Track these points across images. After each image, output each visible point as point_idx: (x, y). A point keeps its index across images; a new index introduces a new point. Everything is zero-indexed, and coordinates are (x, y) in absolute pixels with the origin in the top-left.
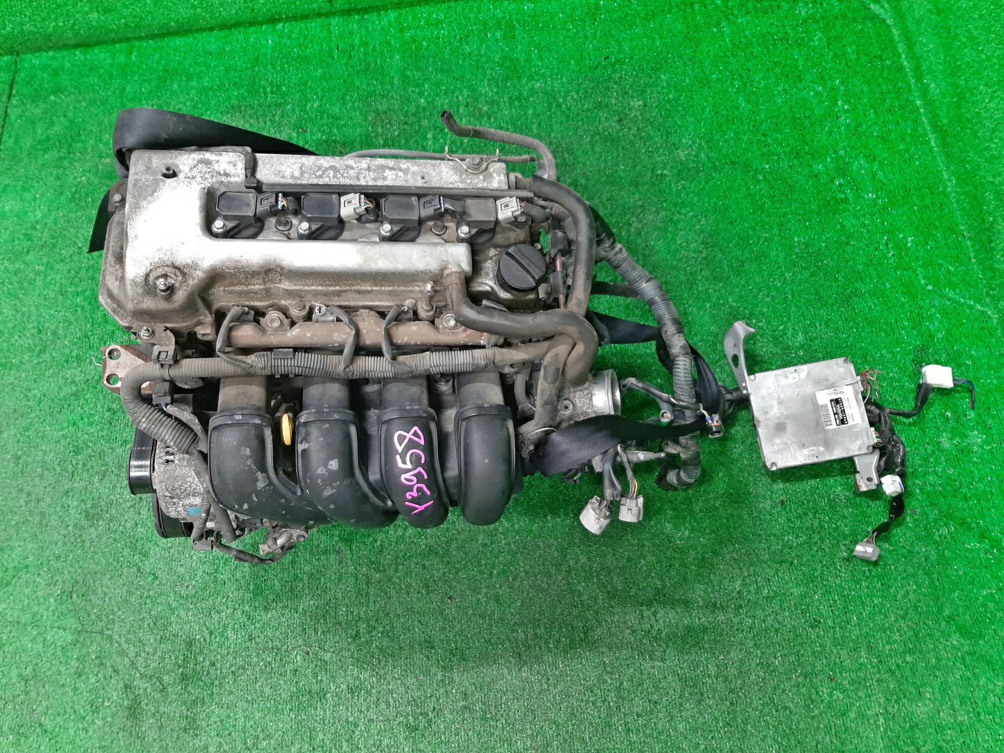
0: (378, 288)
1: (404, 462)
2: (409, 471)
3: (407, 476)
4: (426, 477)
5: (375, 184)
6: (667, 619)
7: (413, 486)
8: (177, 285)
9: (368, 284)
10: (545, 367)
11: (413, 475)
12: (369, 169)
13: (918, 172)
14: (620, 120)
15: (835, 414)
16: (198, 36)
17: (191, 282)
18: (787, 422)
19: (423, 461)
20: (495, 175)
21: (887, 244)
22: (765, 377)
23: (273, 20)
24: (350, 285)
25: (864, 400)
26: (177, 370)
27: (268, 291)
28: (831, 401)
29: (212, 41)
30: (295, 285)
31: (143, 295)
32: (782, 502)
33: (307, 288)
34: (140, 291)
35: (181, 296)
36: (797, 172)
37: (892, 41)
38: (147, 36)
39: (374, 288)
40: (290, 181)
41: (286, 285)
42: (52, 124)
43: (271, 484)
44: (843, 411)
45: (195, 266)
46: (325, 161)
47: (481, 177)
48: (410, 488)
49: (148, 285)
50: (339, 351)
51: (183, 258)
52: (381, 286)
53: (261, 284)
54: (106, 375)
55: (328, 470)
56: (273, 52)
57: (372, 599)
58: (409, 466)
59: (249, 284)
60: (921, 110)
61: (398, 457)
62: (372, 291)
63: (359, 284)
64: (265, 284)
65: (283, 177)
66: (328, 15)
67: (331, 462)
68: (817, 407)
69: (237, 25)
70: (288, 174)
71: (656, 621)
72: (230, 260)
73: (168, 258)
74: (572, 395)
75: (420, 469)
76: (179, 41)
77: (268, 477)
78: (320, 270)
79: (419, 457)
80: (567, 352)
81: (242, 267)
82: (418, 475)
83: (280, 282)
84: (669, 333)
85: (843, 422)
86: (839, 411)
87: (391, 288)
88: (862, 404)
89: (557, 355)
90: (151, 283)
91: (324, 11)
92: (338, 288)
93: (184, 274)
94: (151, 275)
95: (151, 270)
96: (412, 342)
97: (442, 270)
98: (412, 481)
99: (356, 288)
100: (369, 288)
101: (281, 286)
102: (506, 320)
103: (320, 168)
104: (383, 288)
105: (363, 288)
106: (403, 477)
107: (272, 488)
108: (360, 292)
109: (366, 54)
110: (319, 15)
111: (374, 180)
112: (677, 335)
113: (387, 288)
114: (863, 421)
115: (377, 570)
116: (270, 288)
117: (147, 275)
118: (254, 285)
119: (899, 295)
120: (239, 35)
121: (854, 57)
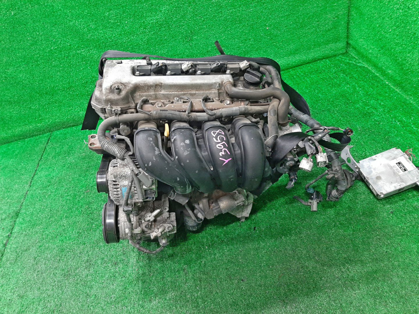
0: (198, 92)
1: (217, 140)
2: (219, 143)
3: (219, 145)
4: (227, 146)
6: (355, 270)
7: (222, 149)
8: (122, 89)
9: (194, 90)
10: (270, 111)
11: (222, 145)
13: (396, 100)
15: (400, 168)
17: (128, 88)
18: (380, 175)
19: (225, 140)
21: (395, 121)
22: (364, 162)
24: (187, 91)
25: (410, 160)
26: (121, 117)
27: (156, 95)
28: (397, 163)
30: (166, 92)
31: (109, 93)
32: (392, 212)
33: (171, 93)
34: (108, 91)
35: (123, 93)
36: (349, 108)
37: (370, 71)
39: (197, 92)
41: (163, 92)
43: (161, 153)
44: (403, 166)
45: (129, 83)
48: (221, 150)
49: (111, 90)
50: (185, 112)
51: (124, 80)
52: (199, 91)
53: (153, 92)
54: (90, 143)
55: (185, 144)
57: (203, 287)
58: (219, 141)
59: (149, 92)
60: (389, 84)
61: (214, 138)
62: (196, 93)
63: (190, 91)
64: (155, 92)
67: (186, 141)
68: (391, 168)
71: (350, 272)
72: (142, 81)
73: (119, 81)
75: (224, 142)
79: (223, 138)
80: (278, 105)
81: (147, 83)
82: (223, 145)
83: (161, 91)
85: (405, 170)
86: (402, 167)
87: (203, 92)
88: (411, 162)
89: (273, 105)
90: (112, 89)
92: (183, 92)
93: (125, 86)
94: (113, 86)
95: (113, 85)
96: (213, 108)
97: (222, 82)
98: (221, 147)
99: (190, 92)
100: (194, 92)
101: (161, 93)
105: (192, 92)
106: (217, 145)
108: (191, 94)
113: (201, 92)
114: (414, 168)
115: (204, 274)
116: (157, 94)
117: (111, 86)
118: (151, 92)
119: (409, 135)
121: (357, 77)
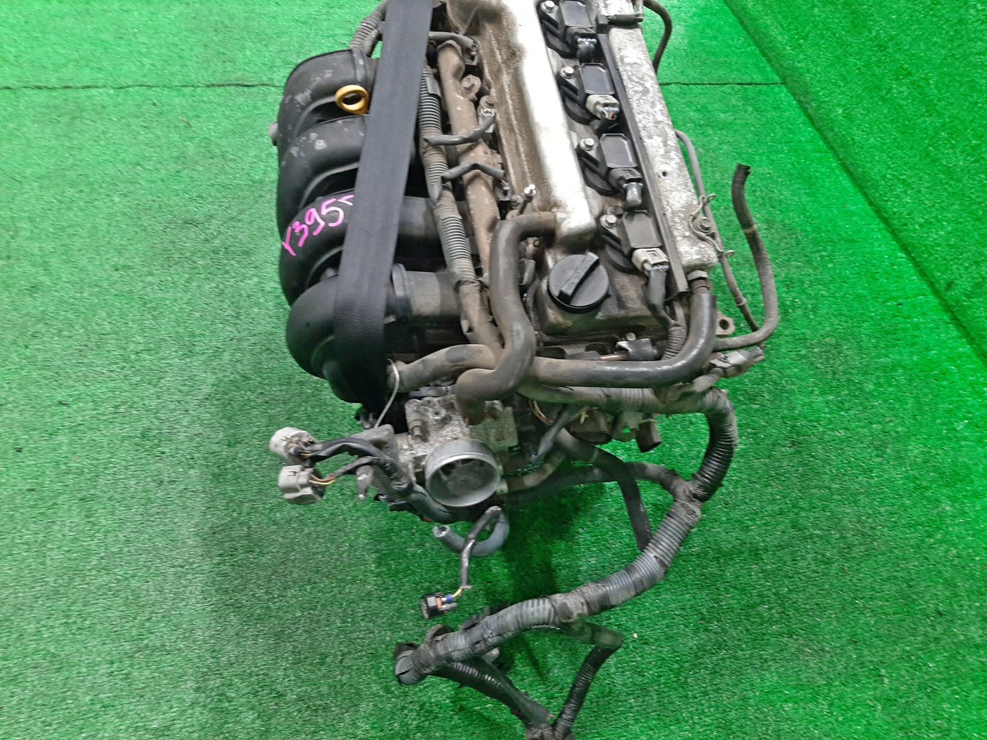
1: (328, 207)
2: (320, 214)
3: (315, 214)
4: (315, 233)
5: (641, 129)
7: (305, 223)
9: (525, 147)
11: (316, 220)
12: (657, 123)
14: (940, 614)
16: (859, 196)
19: (331, 225)
20: (696, 248)
23: (905, 248)
24: (521, 132)
29: (858, 204)
30: (509, 86)
33: (508, 97)
38: (841, 160)
39: (523, 155)
40: (618, 56)
41: (507, 81)
42: (725, 112)
43: (303, 108)
46: (651, 83)
47: (687, 234)
48: (303, 222)
50: (446, 131)
53: (502, 58)
55: (314, 141)
56: (868, 253)
58: (325, 212)
59: (499, 50)
61: (334, 200)
63: (524, 139)
64: (503, 63)
65: (619, 49)
66: (936, 292)
69: (885, 221)
70: (624, 53)
74: (457, 423)
75: (322, 223)
76: (846, 182)
77: (309, 104)
78: (524, 92)
79: (335, 220)
82: (316, 225)
83: (508, 74)
84: (584, 589)
91: (937, 286)
96: (472, 205)
98: (310, 221)
100: (522, 150)
101: (505, 78)
102: (505, 271)
103: (642, 79)
104: (525, 163)
105: (520, 145)
106: (313, 211)
107: (299, 111)
108: (517, 147)
109: (905, 330)
110: (932, 285)
111: (645, 128)
112: (583, 601)
113: (526, 167)
116: (501, 71)
118: (501, 54)
120: (876, 224)
